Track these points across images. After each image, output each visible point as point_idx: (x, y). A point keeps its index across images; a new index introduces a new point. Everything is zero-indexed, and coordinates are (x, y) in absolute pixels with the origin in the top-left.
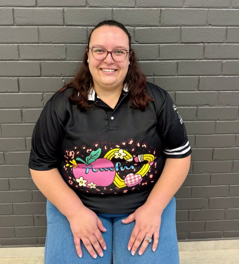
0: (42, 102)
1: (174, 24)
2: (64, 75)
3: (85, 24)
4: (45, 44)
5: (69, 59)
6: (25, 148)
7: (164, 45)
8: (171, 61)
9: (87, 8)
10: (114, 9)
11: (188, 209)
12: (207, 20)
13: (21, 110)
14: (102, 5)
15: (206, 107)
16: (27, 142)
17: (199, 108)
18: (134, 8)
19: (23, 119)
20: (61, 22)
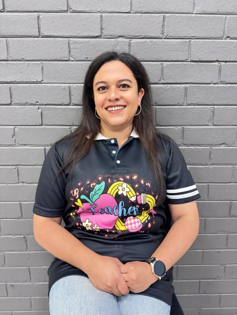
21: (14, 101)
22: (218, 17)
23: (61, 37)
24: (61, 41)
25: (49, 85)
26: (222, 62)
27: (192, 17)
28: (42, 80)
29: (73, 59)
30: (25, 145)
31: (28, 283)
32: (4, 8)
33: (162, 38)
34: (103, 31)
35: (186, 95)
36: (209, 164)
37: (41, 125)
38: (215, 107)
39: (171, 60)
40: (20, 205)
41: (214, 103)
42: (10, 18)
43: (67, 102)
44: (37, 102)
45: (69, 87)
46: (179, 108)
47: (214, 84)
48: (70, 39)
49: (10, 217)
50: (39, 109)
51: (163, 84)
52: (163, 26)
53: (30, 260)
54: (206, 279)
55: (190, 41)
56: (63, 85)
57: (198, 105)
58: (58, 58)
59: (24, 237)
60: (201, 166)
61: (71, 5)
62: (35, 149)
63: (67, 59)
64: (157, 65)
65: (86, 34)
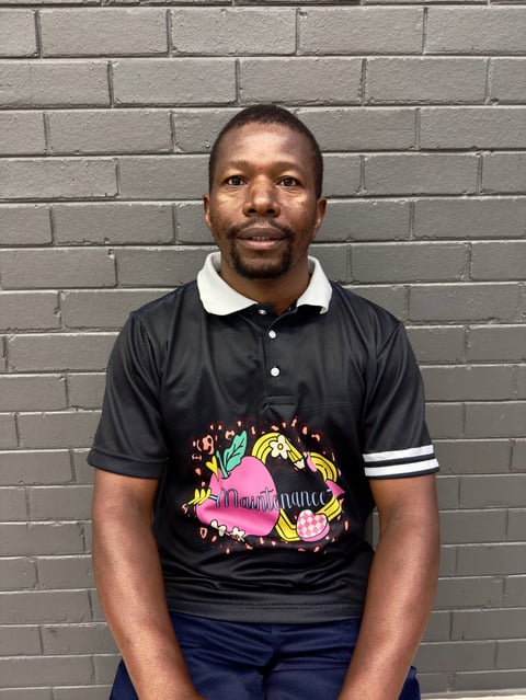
0: (58, 315)
1: (401, 97)
2: (112, 240)
3: (167, 101)
4: (62, 159)
5: (124, 197)
6: (16, 440)
7: (375, 154)
8: (396, 200)
9: (171, 59)
10: (242, 60)
11: (450, 608)
12: (487, 90)
13: (4, 338)
14: (208, 50)
15: (490, 325)
16: (19, 426)
17: (471, 327)
18: (293, 58)
19: (10, 362)
20: (103, 97)
21: (59, 238)
22: (473, 61)
23: (157, 107)
24: (155, 114)
25: (130, 203)
26: (485, 150)
27: (420, 61)
28: (117, 194)
29: (179, 150)
30: (81, 329)
31: (87, 625)
32: (39, 50)
33: (360, 105)
34: (241, 91)
35: (412, 218)
36: (464, 360)
37: (115, 287)
38: (473, 242)
39: (378, 147)
40: (71, 454)
41: (471, 235)
42: (51, 70)
43: (169, 239)
44: (106, 239)
45: (173, 207)
46: (398, 246)
47: (469, 195)
48: (174, 110)
49: (49, 482)
50: (110, 254)
51: (365, 197)
52: (361, 80)
53: (90, 574)
54: (464, 608)
55: (417, 109)
56: (161, 203)
57: (438, 239)
58: (150, 148)
59: (78, 524)
60: (447, 366)
61: (175, 43)
62: (102, 336)
63: (167, 150)
64: (353, 159)
65: (206, 99)
